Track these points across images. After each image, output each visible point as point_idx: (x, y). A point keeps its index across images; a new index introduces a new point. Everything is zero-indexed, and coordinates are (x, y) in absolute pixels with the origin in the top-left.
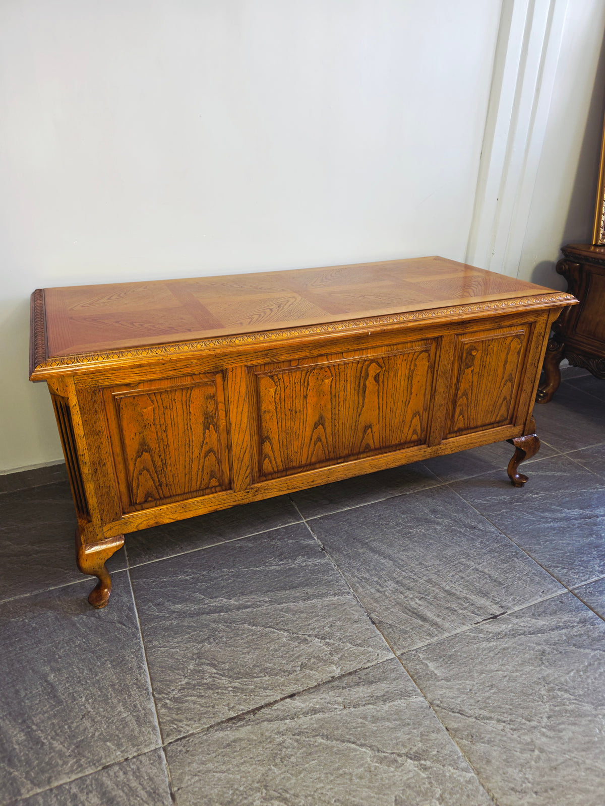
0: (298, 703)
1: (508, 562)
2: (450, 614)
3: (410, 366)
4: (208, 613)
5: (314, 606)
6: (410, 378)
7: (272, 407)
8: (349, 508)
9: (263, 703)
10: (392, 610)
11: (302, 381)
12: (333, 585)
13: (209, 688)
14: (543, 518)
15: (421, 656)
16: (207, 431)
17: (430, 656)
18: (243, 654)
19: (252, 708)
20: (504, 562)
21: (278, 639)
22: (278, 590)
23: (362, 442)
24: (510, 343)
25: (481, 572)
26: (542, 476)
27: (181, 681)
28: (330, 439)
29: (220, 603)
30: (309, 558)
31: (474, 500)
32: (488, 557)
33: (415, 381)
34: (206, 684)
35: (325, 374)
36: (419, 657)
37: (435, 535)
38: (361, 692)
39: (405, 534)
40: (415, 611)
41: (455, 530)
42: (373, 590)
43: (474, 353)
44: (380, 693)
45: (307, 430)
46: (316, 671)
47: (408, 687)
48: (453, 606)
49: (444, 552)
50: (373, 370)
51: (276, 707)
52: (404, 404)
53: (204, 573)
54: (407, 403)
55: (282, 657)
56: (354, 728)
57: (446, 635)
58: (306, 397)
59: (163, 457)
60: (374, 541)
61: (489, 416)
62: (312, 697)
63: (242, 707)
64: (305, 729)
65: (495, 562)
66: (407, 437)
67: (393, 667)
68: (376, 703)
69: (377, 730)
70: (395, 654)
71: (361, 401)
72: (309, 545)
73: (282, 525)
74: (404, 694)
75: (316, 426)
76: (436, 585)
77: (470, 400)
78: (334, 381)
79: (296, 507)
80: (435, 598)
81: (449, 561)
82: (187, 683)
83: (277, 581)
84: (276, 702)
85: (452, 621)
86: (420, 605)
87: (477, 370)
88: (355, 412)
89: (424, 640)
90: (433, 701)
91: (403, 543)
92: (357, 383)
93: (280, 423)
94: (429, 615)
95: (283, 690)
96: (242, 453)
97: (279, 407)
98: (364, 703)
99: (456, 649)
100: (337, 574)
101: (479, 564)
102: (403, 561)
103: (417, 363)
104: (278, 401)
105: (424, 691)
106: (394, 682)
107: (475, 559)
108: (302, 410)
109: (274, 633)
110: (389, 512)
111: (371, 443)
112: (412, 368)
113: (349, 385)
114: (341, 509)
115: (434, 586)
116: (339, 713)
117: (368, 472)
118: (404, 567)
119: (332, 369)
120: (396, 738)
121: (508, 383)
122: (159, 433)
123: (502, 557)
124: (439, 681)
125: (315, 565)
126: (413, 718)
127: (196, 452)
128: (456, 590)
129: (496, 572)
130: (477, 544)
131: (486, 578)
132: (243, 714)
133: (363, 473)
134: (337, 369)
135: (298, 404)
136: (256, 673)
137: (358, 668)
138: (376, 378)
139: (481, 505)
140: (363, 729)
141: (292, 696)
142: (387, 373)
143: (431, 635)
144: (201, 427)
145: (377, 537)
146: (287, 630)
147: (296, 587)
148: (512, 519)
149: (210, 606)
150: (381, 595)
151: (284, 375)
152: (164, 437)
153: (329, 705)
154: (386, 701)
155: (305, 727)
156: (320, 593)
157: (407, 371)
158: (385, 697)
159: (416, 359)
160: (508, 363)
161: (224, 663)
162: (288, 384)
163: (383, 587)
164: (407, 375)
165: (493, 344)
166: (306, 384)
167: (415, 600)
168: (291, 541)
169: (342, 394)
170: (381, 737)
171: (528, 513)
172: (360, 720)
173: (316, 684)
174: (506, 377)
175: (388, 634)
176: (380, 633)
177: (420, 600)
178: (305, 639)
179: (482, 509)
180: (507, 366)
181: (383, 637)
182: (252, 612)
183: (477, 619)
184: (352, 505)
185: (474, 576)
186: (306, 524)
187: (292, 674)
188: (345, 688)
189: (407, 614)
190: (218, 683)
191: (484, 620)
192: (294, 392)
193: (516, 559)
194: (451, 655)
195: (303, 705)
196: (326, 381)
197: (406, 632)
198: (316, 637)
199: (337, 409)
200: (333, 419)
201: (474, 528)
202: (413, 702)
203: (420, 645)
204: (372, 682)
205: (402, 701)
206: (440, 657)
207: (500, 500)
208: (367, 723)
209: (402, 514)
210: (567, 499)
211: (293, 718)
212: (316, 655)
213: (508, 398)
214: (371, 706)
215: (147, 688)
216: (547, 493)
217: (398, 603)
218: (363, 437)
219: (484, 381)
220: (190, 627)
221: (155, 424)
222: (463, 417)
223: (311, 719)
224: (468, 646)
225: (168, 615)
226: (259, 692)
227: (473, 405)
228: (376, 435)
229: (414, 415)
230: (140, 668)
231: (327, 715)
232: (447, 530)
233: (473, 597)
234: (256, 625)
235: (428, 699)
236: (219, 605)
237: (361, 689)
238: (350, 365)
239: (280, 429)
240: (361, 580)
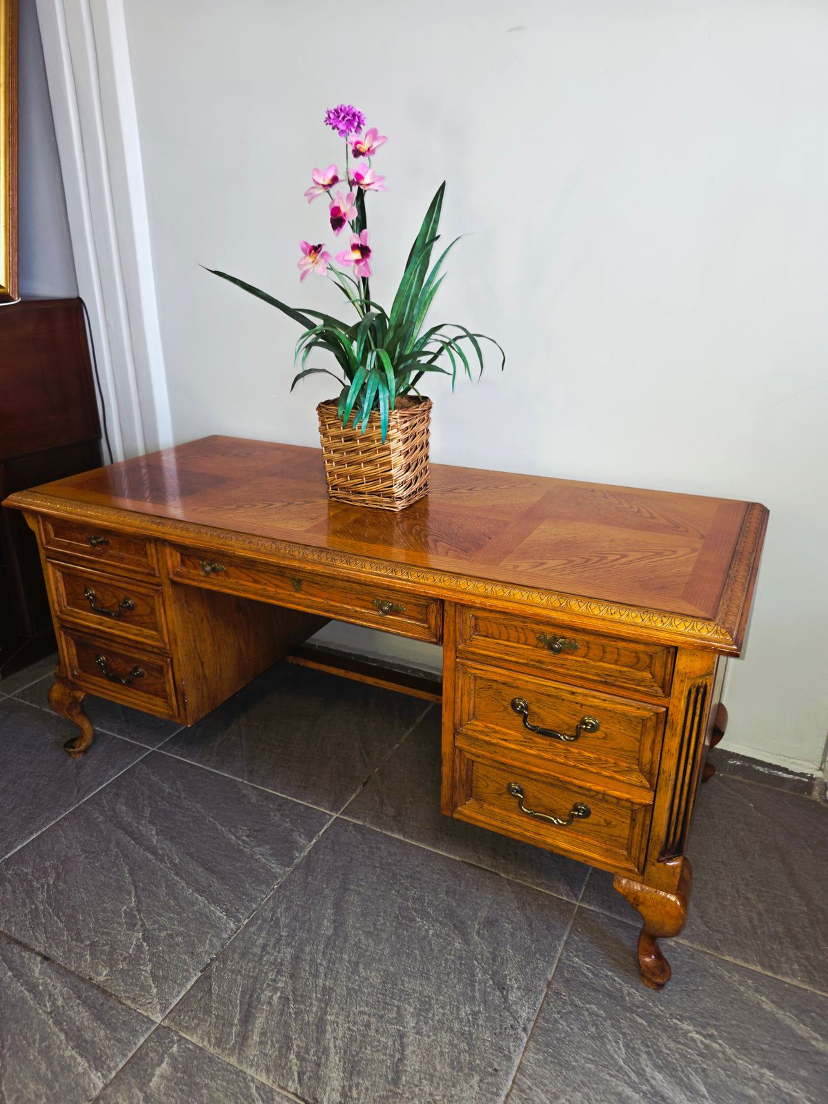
0: (37, 969)
1: (461, 1069)
2: (277, 1046)
4: (126, 833)
5: (193, 903)
8: (402, 838)
9: (25, 940)
10: (239, 977)
12: (242, 900)
13: (26, 892)
14: (640, 1073)
15: (175, 1049)
17: (180, 1059)
18: (85, 889)
19: (17, 936)
20: (455, 1064)
21: (122, 903)
22: (196, 861)
25: (402, 1045)
26: (777, 1021)
27: (26, 868)
29: (147, 832)
30: (271, 855)
31: (577, 956)
32: (446, 1037)
34: (31, 886)
36: (172, 1047)
37: (436, 949)
38: (82, 1015)
39: (403, 918)
40: (255, 1004)
41: (472, 968)
42: (261, 941)
44: (88, 1036)
46: (92, 959)
47: (112, 1061)
48: (295, 1043)
49: (406, 979)
51: (26, 955)
53: (183, 795)
55: (97, 920)
56: (24, 1037)
57: (233, 1061)
60: (360, 893)
62: (53, 976)
63: (13, 929)
64: (6, 994)
65: (441, 1053)
67: (138, 1028)
68: (71, 1039)
69: (30, 1061)
70: (163, 1020)
72: (296, 842)
73: (311, 803)
74: (98, 1062)
76: (326, 1002)
79: (354, 796)
80: (295, 1013)
81: (393, 993)
82: (27, 874)
83: (213, 852)
84: (32, 950)
85: (266, 1055)
86: (269, 1003)
89: (206, 1039)
90: (102, 1099)
91: (385, 924)
94: (259, 1022)
95: (50, 947)
98: (65, 1027)
99: (212, 1084)
100: (264, 893)
101: (417, 1033)
102: (345, 942)
105: (114, 1081)
106: (112, 1042)
107: (426, 1023)
109: (129, 893)
110: (435, 877)
114: (393, 831)
115: (320, 1001)
116: (40, 1011)
118: (333, 949)
120: (26, 1086)
123: (465, 1057)
124: (141, 1090)
125: (264, 866)
126: (64, 1088)
128: (334, 1031)
129: (418, 1064)
130: (465, 1011)
131: (394, 1056)
132: (6, 934)
136: (63, 913)
137: (117, 994)
139: (576, 970)
140: (26, 1045)
141: (46, 958)
143: (219, 1043)
145: (369, 893)
146: (139, 901)
147: (213, 872)
148: (584, 1028)
149: (138, 827)
150: (259, 953)
153: (47, 997)
154: (77, 1048)
155: (9, 992)
156: (219, 897)
158: (83, 1044)
161: (65, 883)
163: (275, 946)
167: (276, 993)
168: (288, 825)
170: (21, 1069)
171: (627, 1046)
172: (38, 1036)
173: (73, 969)
175: (192, 996)
176: (189, 987)
177: (280, 998)
178: (135, 925)
179: (562, 976)
181: (183, 993)
182: (150, 861)
183: (290, 1083)
184: (412, 838)
185: (383, 1039)
186: (332, 820)
187: (77, 941)
188: (79, 998)
189: (243, 996)
190: (37, 894)
191: (296, 1095)
193: (477, 1078)
194: (196, 1084)
195: (37, 974)
197: (207, 1011)
198: (144, 931)
201: (502, 987)
202: (89, 1078)
203: (194, 1039)
204: (99, 1018)
205: (86, 1064)
206: (184, 1072)
207: (620, 990)
208: (37, 1045)
209: (447, 893)
210: (752, 1093)
211: (15, 977)
212: (116, 947)
214: (63, 1037)
215: (7, 853)
216: (729, 1051)
217: (256, 979)
220: (101, 832)
223: (21, 991)
224: (226, 1095)
225: (106, 809)
226: (39, 929)
230: (31, 833)
231: (32, 1002)
232: (461, 958)
233: (334, 1059)
234: (131, 874)
235: (104, 1092)
236: (144, 833)
237: (85, 1014)
240: (272, 919)
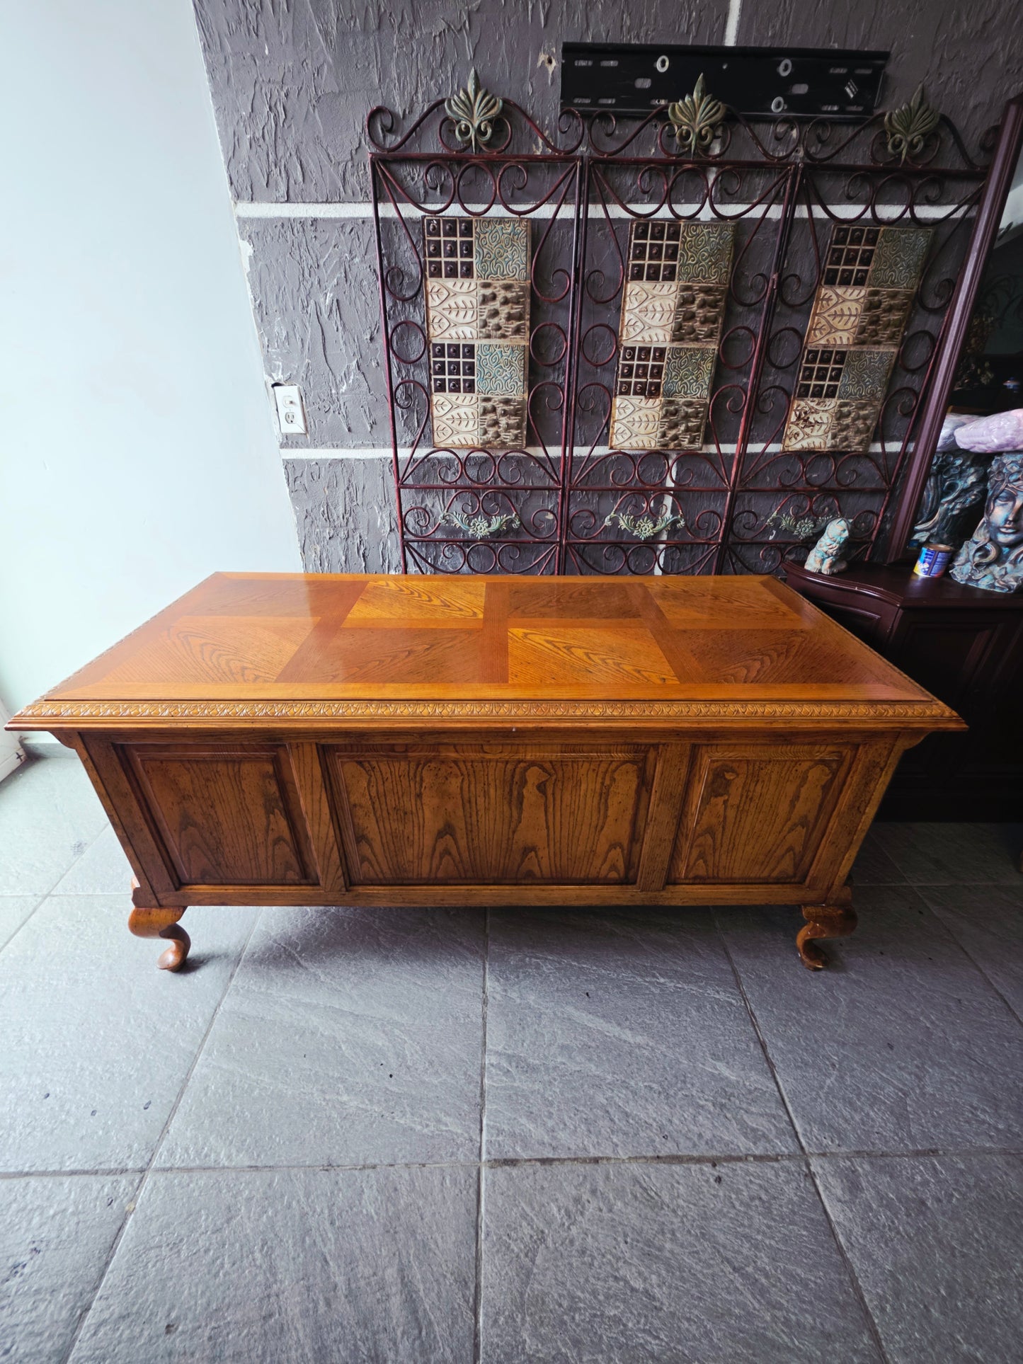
3: (604, 778)
6: (604, 795)
7: (366, 801)
11: (411, 774)
16: (272, 816)
23: (519, 866)
24: (808, 771)
28: (465, 855)
33: (613, 801)
35: (450, 770)
43: (729, 776)
45: (426, 837)
50: (534, 776)
52: (593, 829)
54: (599, 829)
58: (419, 796)
59: (215, 834)
61: (757, 868)
66: (599, 873)
71: (515, 814)
75: (440, 835)
77: (719, 841)
78: (466, 782)
87: (734, 800)
88: (506, 827)
92: (507, 789)
93: (381, 824)
96: (328, 849)
97: (377, 803)
103: (616, 776)
104: (374, 793)
108: (414, 811)
111: (536, 869)
112: (607, 782)
113: (492, 791)
117: (533, 904)
119: (462, 765)
121: (799, 828)
122: (205, 809)
127: (260, 839)
133: (524, 903)
134: (469, 767)
135: (409, 804)
138: (541, 788)
142: (560, 784)
144: (261, 811)
151: (381, 764)
152: (212, 813)
157: (598, 786)
159: (614, 771)
160: (801, 799)
162: (389, 775)
164: (598, 790)
165: (769, 767)
166: (418, 779)
169: (481, 800)
174: (795, 818)
180: (799, 805)
192: (399, 787)
196: (453, 780)
199: (474, 818)
200: (469, 832)
213: (798, 849)
218: (523, 861)
219: (750, 818)
221: (196, 796)
222: (705, 862)
227: (725, 848)
228: (545, 862)
229: (613, 846)
238: (493, 764)
239: (382, 830)
